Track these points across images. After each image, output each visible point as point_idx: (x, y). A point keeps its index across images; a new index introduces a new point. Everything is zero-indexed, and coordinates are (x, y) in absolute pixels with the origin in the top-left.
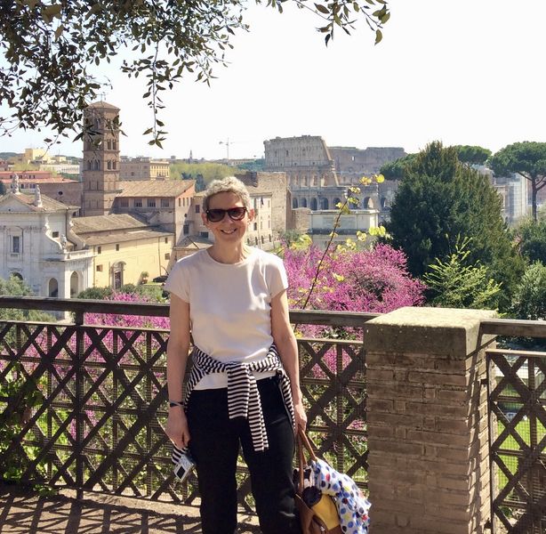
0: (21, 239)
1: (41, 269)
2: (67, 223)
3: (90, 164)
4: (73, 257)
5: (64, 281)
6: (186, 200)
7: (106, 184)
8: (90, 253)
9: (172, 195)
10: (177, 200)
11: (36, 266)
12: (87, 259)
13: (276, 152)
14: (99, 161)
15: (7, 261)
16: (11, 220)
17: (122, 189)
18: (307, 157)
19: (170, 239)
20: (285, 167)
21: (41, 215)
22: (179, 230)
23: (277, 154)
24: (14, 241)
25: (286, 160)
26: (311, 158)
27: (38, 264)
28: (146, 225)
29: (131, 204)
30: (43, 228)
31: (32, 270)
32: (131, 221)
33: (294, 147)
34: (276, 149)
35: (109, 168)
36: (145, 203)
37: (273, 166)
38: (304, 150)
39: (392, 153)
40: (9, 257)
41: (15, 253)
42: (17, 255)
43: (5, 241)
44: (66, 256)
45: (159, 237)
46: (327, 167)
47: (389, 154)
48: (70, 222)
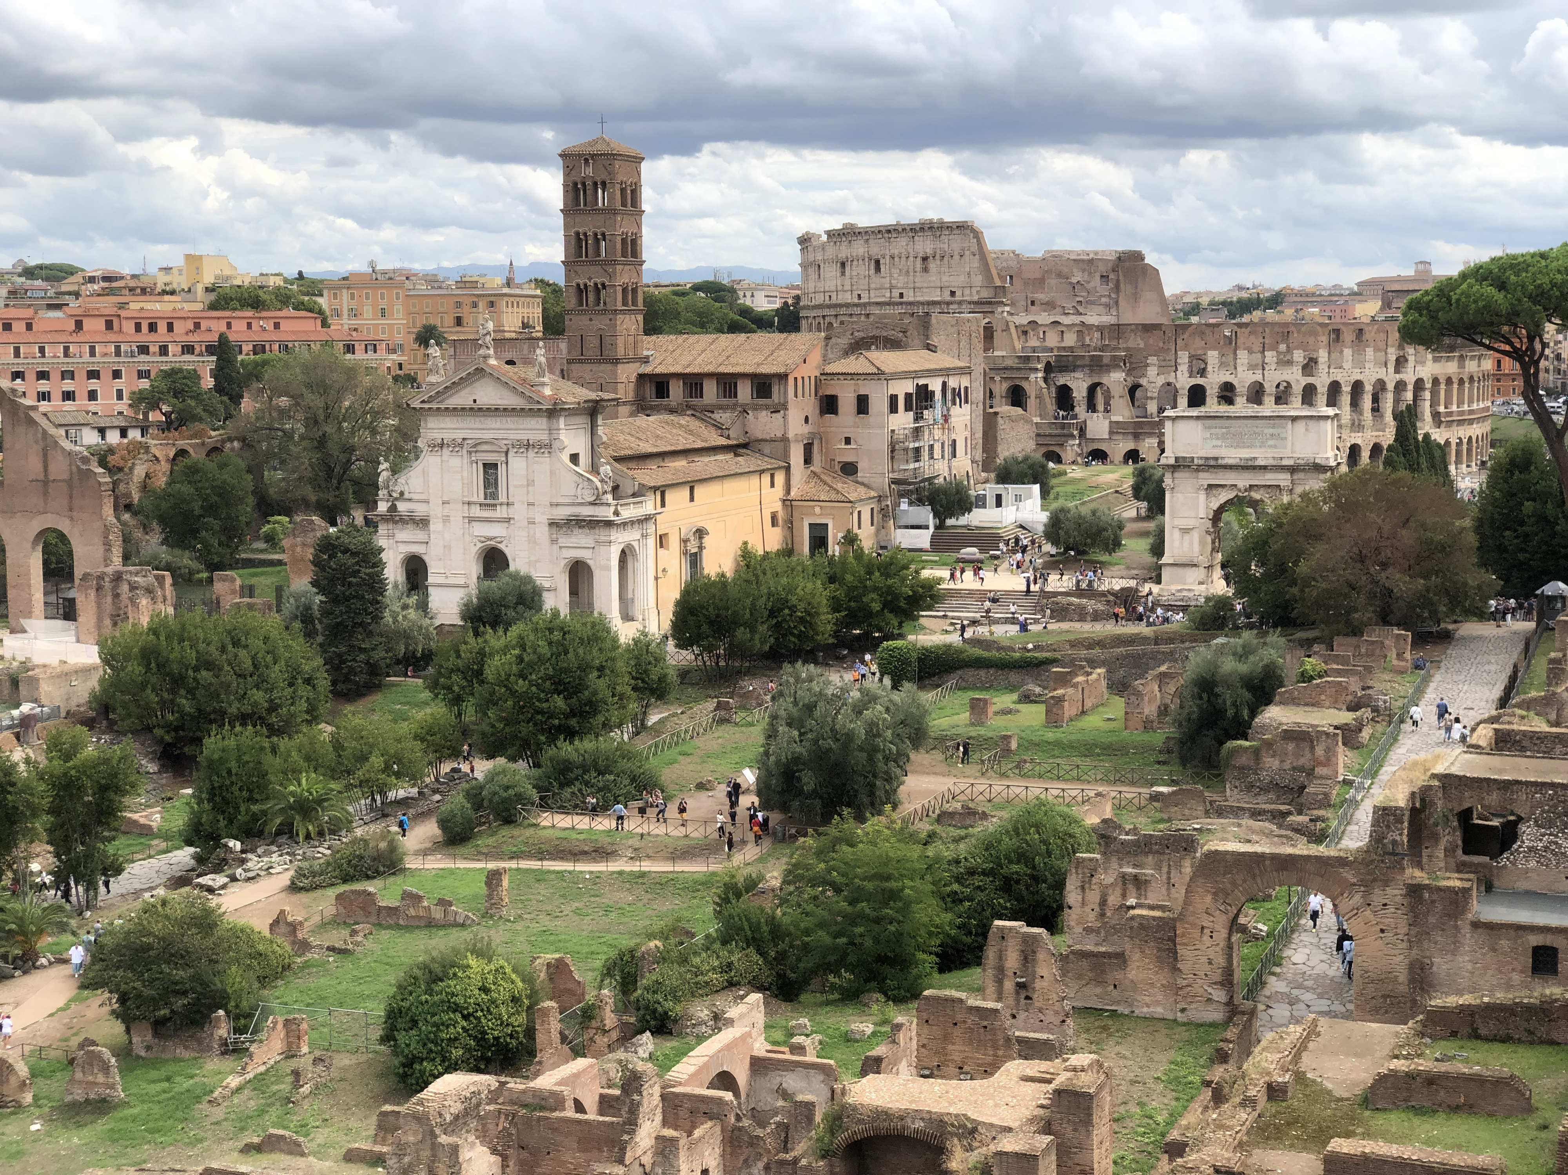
0: (502, 469)
1: (554, 541)
2: (593, 433)
3: (580, 291)
4: (628, 513)
5: (608, 569)
6: (807, 381)
7: (620, 341)
8: (649, 505)
9: (782, 370)
10: (790, 382)
11: (543, 532)
12: (647, 518)
13: (843, 265)
14: (603, 285)
15: (471, 520)
16: (478, 425)
17: (649, 353)
18: (933, 278)
19: (780, 478)
20: (869, 304)
21: (554, 412)
22: (796, 456)
23: (848, 269)
24: (485, 472)
25: (873, 286)
26: (945, 278)
27: (546, 528)
28: (723, 442)
29: (676, 390)
30: (556, 445)
31: (532, 541)
32: (691, 432)
33: (896, 252)
34: (842, 255)
35: (625, 303)
36: (710, 390)
37: (834, 300)
38: (925, 259)
39: (1110, 265)
40: (476, 511)
41: (488, 501)
42: (495, 505)
43: (465, 474)
44: (612, 509)
45: (761, 472)
46: (990, 303)
47: (1102, 269)
48: (600, 431)
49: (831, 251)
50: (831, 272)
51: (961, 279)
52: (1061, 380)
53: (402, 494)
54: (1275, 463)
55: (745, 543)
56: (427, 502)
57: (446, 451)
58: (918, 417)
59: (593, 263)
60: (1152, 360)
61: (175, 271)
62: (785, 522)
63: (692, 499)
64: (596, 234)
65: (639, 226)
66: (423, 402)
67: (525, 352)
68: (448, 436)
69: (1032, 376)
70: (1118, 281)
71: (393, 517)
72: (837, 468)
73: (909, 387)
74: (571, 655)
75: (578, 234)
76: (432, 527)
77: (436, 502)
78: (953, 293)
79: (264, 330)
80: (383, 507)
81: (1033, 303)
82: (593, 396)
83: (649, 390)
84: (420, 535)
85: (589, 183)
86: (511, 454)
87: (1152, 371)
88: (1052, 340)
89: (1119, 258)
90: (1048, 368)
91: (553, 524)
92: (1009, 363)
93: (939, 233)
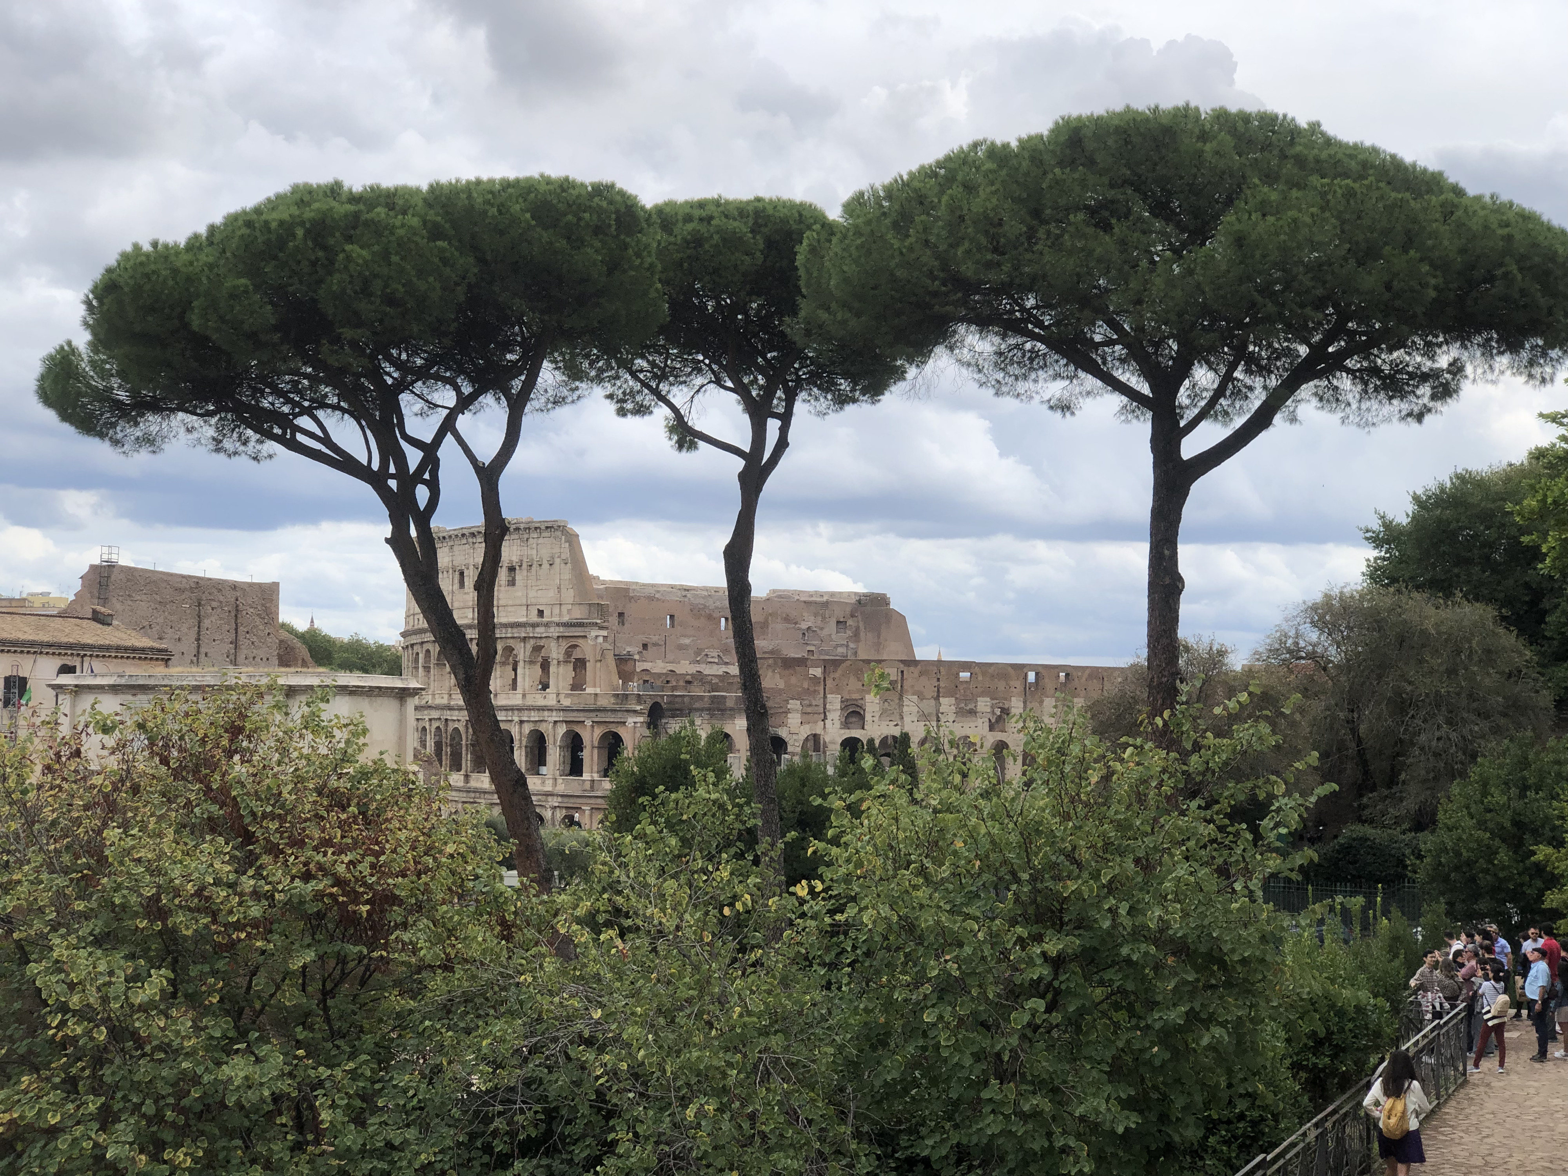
18: (519, 593)
26: (532, 594)
38: (511, 569)
39: (848, 609)
46: (581, 625)
47: (839, 614)
51: (550, 594)
60: (794, 704)
69: (631, 720)
70: (858, 628)
78: (541, 613)
87: (794, 719)
89: (859, 601)
90: (656, 711)
92: (603, 702)
93: (526, 536)
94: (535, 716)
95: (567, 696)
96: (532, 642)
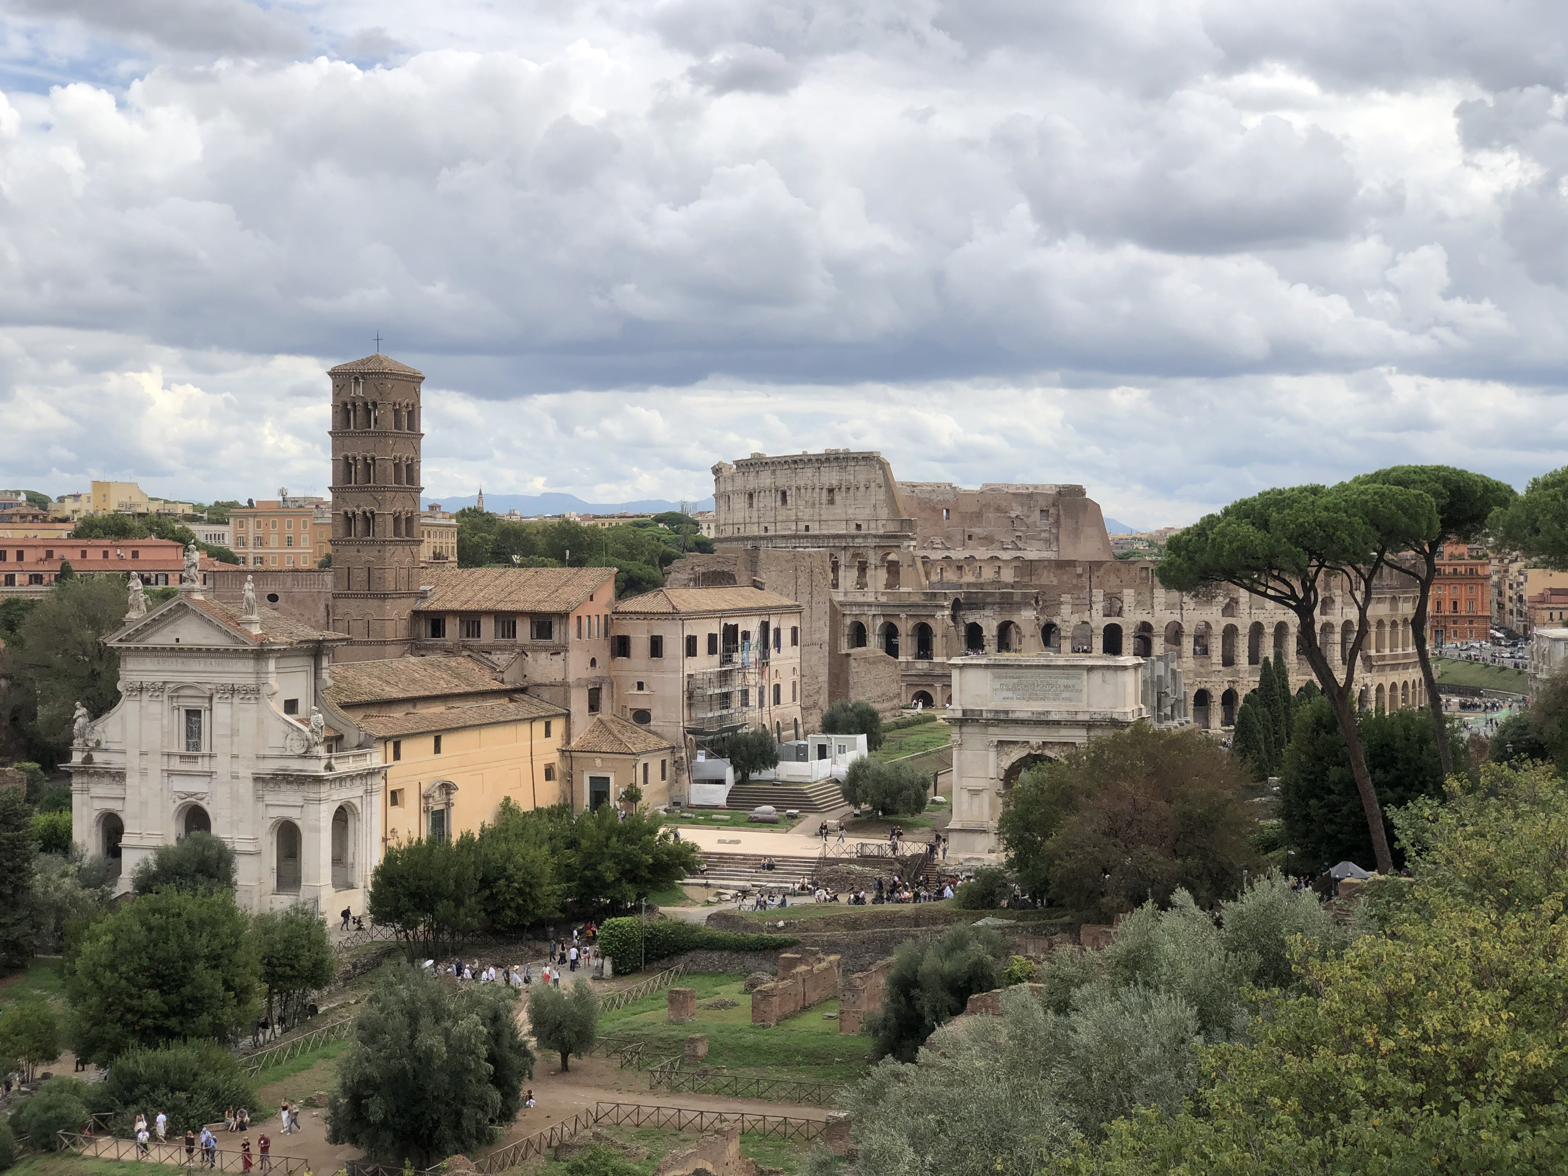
0: (205, 717)
1: (259, 798)
2: (317, 676)
3: (349, 520)
4: (342, 768)
5: (317, 830)
6: (594, 620)
7: (390, 576)
8: (376, 758)
9: (562, 608)
10: (573, 621)
11: (246, 788)
12: (371, 773)
13: (751, 496)
14: (372, 513)
15: (171, 773)
16: (180, 667)
17: (428, 588)
18: (838, 510)
19: (558, 726)
20: (776, 537)
21: (261, 654)
22: (579, 702)
23: (755, 500)
24: (188, 720)
25: (779, 518)
26: (851, 511)
27: (250, 784)
28: (496, 686)
29: (452, 629)
30: (264, 690)
31: (235, 798)
32: (458, 676)
33: (802, 483)
34: (750, 487)
35: (397, 533)
36: (488, 627)
37: (742, 533)
38: (831, 491)
39: (1050, 500)
40: (176, 764)
41: (190, 753)
42: (196, 757)
43: (165, 721)
44: (324, 763)
45: (533, 720)
46: (895, 537)
47: (1042, 503)
48: (325, 675)
49: (739, 482)
50: (739, 503)
51: (868, 511)
52: (971, 618)
53: (98, 743)
54: (1069, 718)
55: (508, 799)
56: (124, 752)
57: (145, 696)
58: (727, 659)
59: (361, 490)
60: (1066, 598)
61: (83, 498)
62: (564, 775)
63: (437, 750)
64: (365, 459)
65: (417, 450)
66: (121, 640)
67: (289, 585)
68: (147, 679)
69: (939, 614)
70: (1058, 515)
71: (89, 770)
72: (629, 715)
73: (715, 627)
74: (173, 943)
75: (346, 458)
76: (128, 780)
77: (132, 753)
78: (859, 527)
79: (122, 559)
80: (77, 758)
81: (970, 537)
82: (316, 635)
83: (424, 628)
84: (115, 790)
85: (359, 403)
86: (215, 700)
87: (1066, 610)
88: (988, 574)
89: (1059, 493)
90: (957, 606)
91: (258, 779)
92: (915, 599)
93: (844, 464)
94: (856, 611)
95: (883, 594)
96: (851, 550)
